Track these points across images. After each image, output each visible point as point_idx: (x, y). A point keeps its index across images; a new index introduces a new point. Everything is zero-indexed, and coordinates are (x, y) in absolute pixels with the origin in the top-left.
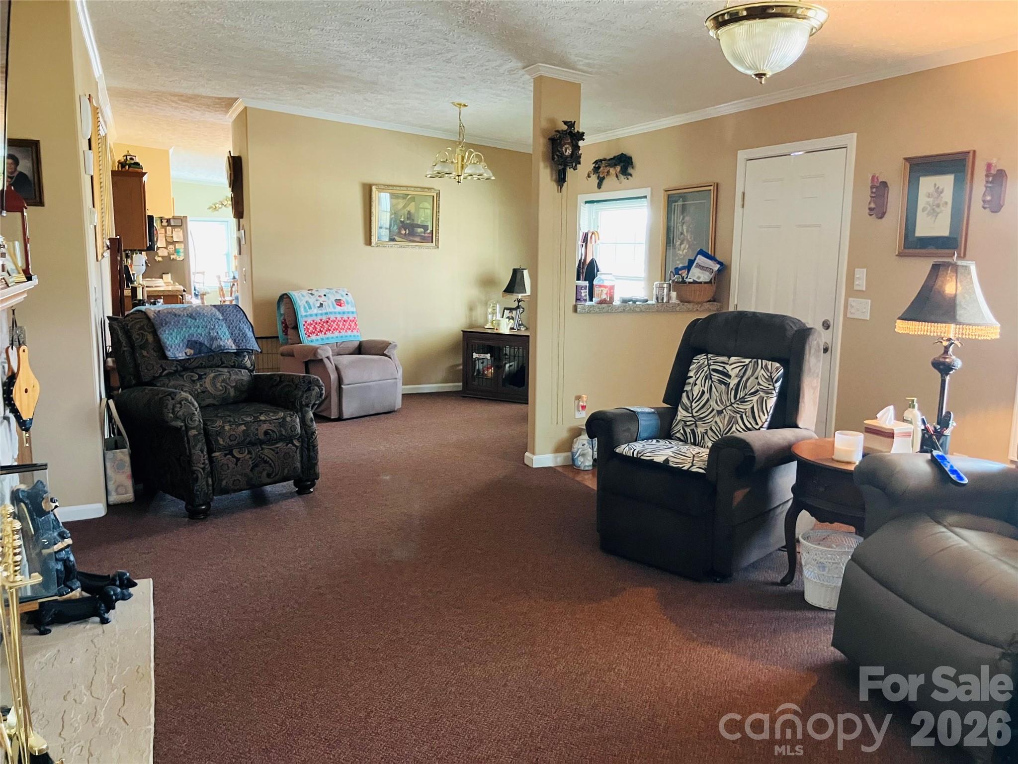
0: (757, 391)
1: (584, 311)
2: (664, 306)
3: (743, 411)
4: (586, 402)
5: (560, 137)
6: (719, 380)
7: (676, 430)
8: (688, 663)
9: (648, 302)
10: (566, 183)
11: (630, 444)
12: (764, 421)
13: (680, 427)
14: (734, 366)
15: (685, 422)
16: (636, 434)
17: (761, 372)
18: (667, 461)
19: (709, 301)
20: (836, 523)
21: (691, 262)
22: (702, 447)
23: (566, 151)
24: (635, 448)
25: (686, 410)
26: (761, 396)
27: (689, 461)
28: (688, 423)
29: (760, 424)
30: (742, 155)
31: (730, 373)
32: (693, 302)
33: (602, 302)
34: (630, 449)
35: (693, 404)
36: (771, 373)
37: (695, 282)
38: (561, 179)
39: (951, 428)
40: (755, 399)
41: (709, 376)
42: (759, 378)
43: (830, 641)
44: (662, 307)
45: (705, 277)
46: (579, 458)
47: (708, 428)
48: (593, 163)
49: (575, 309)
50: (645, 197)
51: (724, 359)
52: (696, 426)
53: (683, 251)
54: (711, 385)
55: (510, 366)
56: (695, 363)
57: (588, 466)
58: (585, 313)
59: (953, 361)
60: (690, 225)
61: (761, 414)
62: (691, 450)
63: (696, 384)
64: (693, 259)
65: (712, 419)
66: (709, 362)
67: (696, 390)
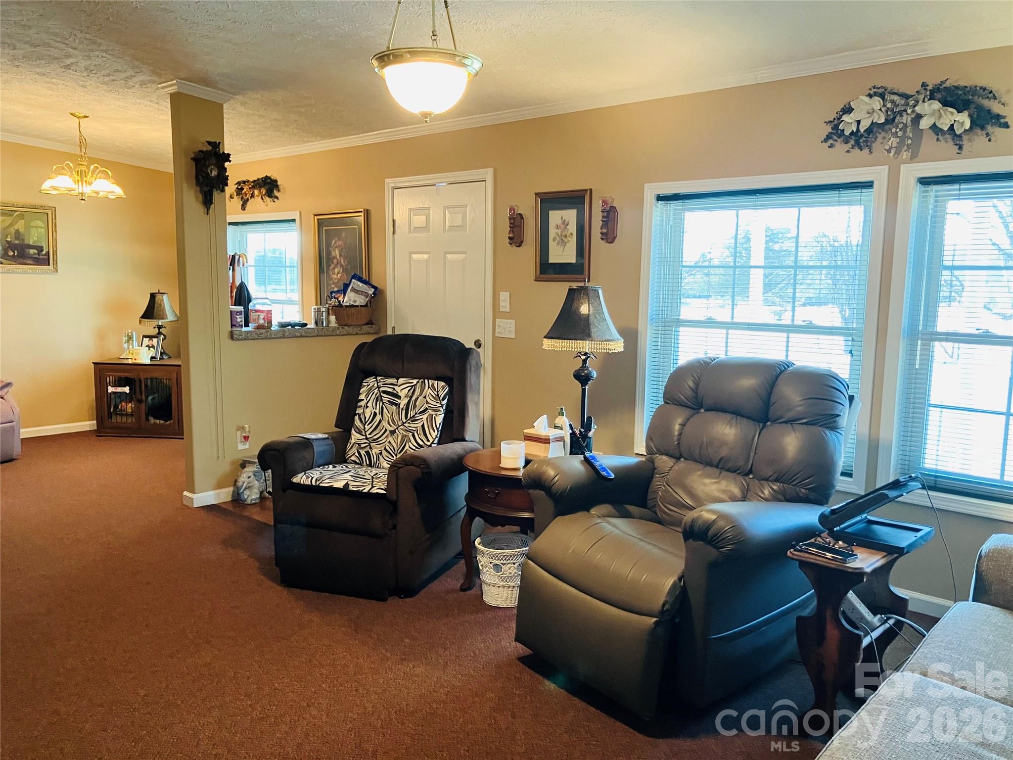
0: (426, 409)
1: (241, 337)
2: (324, 330)
3: (414, 429)
4: (249, 431)
5: (204, 157)
6: (389, 401)
7: (350, 453)
8: (386, 683)
9: (308, 327)
10: (213, 205)
11: (307, 472)
12: (434, 437)
13: (354, 450)
14: (403, 387)
15: (359, 444)
16: (311, 462)
17: (428, 391)
18: (347, 485)
19: (367, 324)
20: (506, 526)
21: (346, 286)
22: (378, 468)
23: (212, 173)
24: (313, 476)
25: (360, 433)
26: (430, 414)
27: (368, 483)
28: (362, 446)
29: (431, 440)
30: (390, 182)
31: (400, 394)
32: (351, 325)
33: (259, 327)
34: (308, 477)
35: (366, 426)
36: (438, 392)
37: (352, 306)
38: (207, 202)
39: (593, 430)
40: (425, 416)
41: (379, 399)
42: (427, 396)
43: (514, 636)
44: (321, 331)
45: (360, 300)
46: (245, 492)
47: (383, 449)
48: (236, 184)
49: (232, 336)
50: (294, 220)
51: (393, 381)
52: (371, 448)
53: (337, 275)
54: (382, 407)
55: (153, 399)
56: (364, 386)
57: (255, 499)
58: (241, 340)
59: (590, 372)
60: (342, 250)
61: (431, 430)
62: (369, 472)
63: (367, 407)
64: (348, 283)
65: (385, 439)
66: (379, 384)
67: (368, 413)
